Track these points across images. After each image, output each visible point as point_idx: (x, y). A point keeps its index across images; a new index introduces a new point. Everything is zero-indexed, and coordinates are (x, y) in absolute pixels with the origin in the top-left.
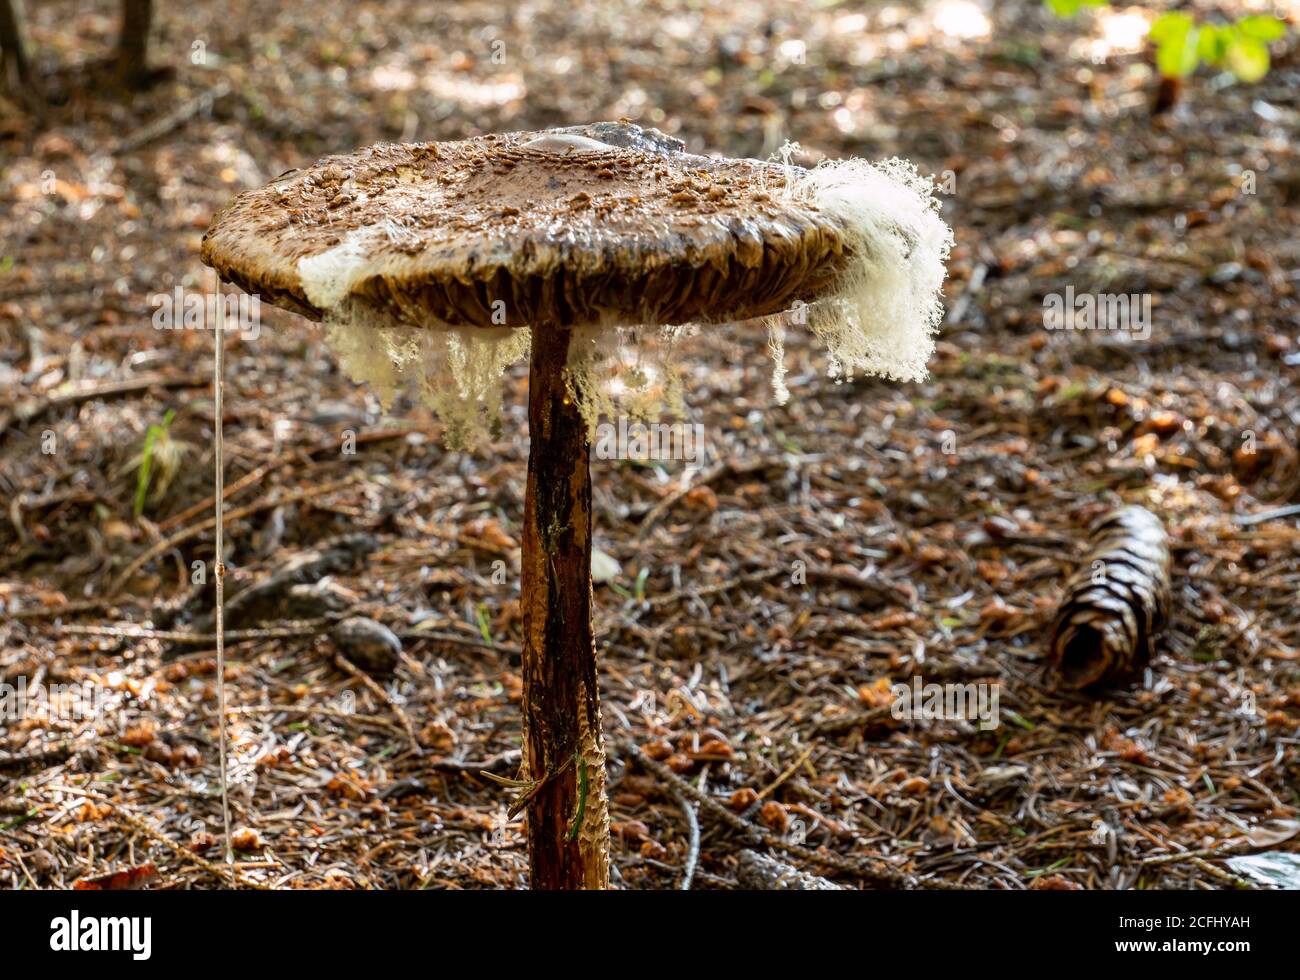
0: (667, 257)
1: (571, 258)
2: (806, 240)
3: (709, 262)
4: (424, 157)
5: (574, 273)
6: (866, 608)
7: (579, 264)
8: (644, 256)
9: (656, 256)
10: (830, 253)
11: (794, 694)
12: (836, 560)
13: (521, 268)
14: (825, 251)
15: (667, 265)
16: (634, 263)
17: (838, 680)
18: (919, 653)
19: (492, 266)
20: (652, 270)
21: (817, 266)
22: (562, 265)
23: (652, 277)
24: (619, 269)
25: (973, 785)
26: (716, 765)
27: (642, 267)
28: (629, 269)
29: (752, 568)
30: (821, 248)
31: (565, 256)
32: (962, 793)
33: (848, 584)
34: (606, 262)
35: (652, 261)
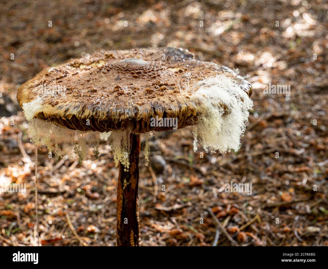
0: (128, 116)
1: (96, 114)
2: (182, 111)
3: (142, 119)
4: (109, 57)
5: (97, 120)
6: (296, 164)
7: (99, 116)
8: (120, 115)
9: (124, 115)
10: (192, 115)
11: (266, 191)
12: (294, 147)
13: (80, 116)
14: (189, 115)
15: (127, 119)
16: (117, 117)
17: (279, 188)
18: (304, 181)
19: (71, 114)
20: (122, 120)
21: (187, 119)
22: (93, 116)
23: (123, 122)
24: (111, 119)
25: (303, 232)
26: (233, 216)
27: (119, 119)
28: (114, 119)
29: (269, 148)
30: (188, 113)
31: (94, 113)
32: (299, 234)
33: (294, 155)
34: (107, 116)
35: (122, 117)
